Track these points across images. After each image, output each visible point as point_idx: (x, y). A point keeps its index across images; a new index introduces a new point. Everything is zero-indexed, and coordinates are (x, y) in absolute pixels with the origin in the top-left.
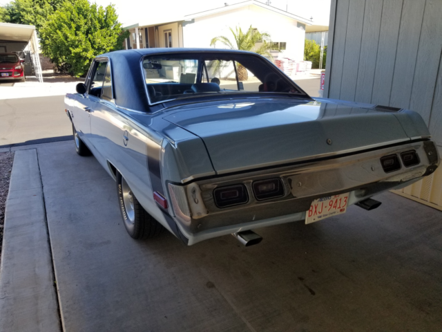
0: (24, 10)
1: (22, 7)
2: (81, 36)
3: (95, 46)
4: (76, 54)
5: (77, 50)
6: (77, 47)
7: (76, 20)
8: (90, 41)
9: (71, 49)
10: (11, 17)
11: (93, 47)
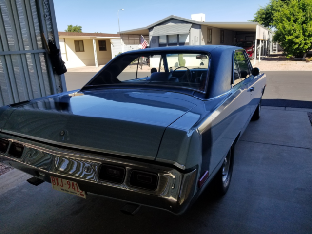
0: (274, 10)
1: (274, 8)
2: (297, 27)
3: (306, 33)
4: (289, 40)
5: (290, 37)
6: (291, 34)
7: (296, 14)
8: (303, 29)
9: (286, 36)
10: (266, 16)
11: (304, 35)
